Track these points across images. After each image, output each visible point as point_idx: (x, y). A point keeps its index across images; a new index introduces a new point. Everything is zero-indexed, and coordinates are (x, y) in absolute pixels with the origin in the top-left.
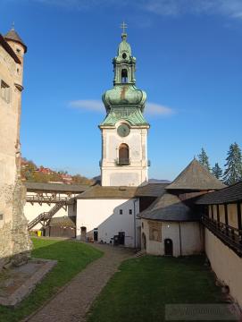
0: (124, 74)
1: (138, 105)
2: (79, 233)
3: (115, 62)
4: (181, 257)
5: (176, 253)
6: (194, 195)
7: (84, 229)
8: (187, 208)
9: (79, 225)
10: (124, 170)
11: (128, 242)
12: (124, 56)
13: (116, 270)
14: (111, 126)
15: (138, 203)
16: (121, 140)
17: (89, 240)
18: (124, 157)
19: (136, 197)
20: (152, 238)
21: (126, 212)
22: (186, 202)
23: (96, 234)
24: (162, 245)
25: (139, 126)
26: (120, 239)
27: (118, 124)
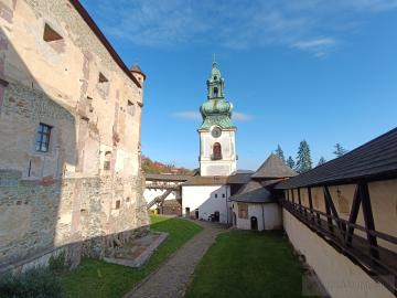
0: (216, 91)
1: (227, 113)
2: (184, 212)
3: (208, 83)
4: (264, 231)
5: (260, 228)
6: (273, 182)
7: (188, 209)
8: (268, 192)
9: (184, 206)
10: (217, 163)
11: (222, 219)
12: (215, 78)
13: (214, 241)
14: (206, 130)
15: (229, 189)
16: (214, 140)
17: (192, 218)
18: (217, 153)
19: (227, 184)
20: (241, 217)
21: (220, 196)
22: (267, 188)
23: (197, 213)
24: (249, 222)
25: (228, 129)
26: (216, 217)
27: (212, 128)
